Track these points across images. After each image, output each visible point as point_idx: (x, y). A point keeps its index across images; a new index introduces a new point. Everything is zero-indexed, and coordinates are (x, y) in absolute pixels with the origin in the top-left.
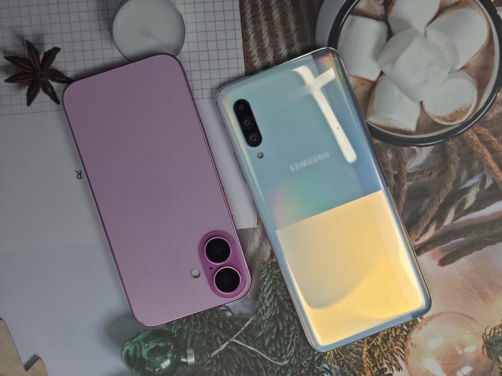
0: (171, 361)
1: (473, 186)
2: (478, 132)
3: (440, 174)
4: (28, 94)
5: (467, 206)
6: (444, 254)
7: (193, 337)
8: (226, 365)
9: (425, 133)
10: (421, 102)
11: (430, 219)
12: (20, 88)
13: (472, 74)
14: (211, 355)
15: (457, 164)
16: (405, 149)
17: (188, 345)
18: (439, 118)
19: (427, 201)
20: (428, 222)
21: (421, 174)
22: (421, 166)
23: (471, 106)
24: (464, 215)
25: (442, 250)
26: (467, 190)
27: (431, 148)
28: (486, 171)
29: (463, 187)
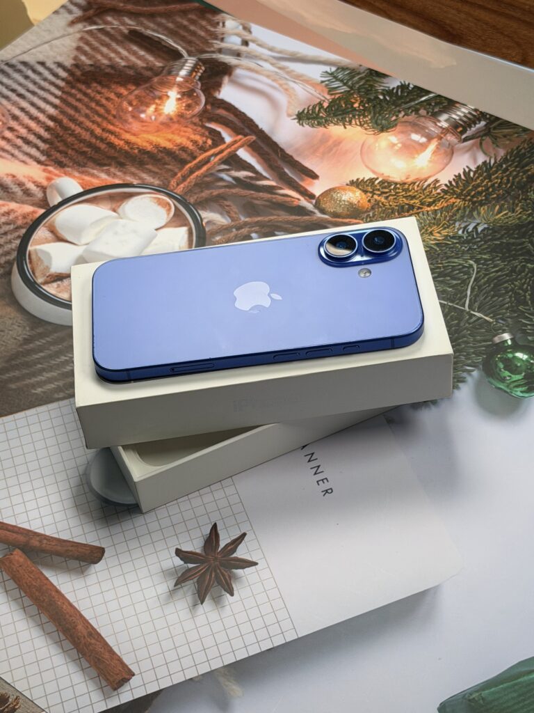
0: (516, 352)
1: (230, 176)
2: (175, 186)
3: (226, 200)
4: (243, 568)
5: (251, 174)
6: (306, 178)
7: (480, 341)
8: (498, 307)
9: (187, 219)
10: (157, 230)
11: (273, 196)
12: (236, 578)
13: (118, 204)
14: (493, 322)
15: (211, 191)
16: (207, 229)
17: (491, 343)
18: (168, 214)
19: (256, 202)
20: (277, 196)
21: (229, 213)
22: (221, 214)
23: (151, 197)
24: (261, 175)
25: (303, 180)
26: (236, 179)
27: (201, 212)
28: (212, 171)
29: (234, 182)
